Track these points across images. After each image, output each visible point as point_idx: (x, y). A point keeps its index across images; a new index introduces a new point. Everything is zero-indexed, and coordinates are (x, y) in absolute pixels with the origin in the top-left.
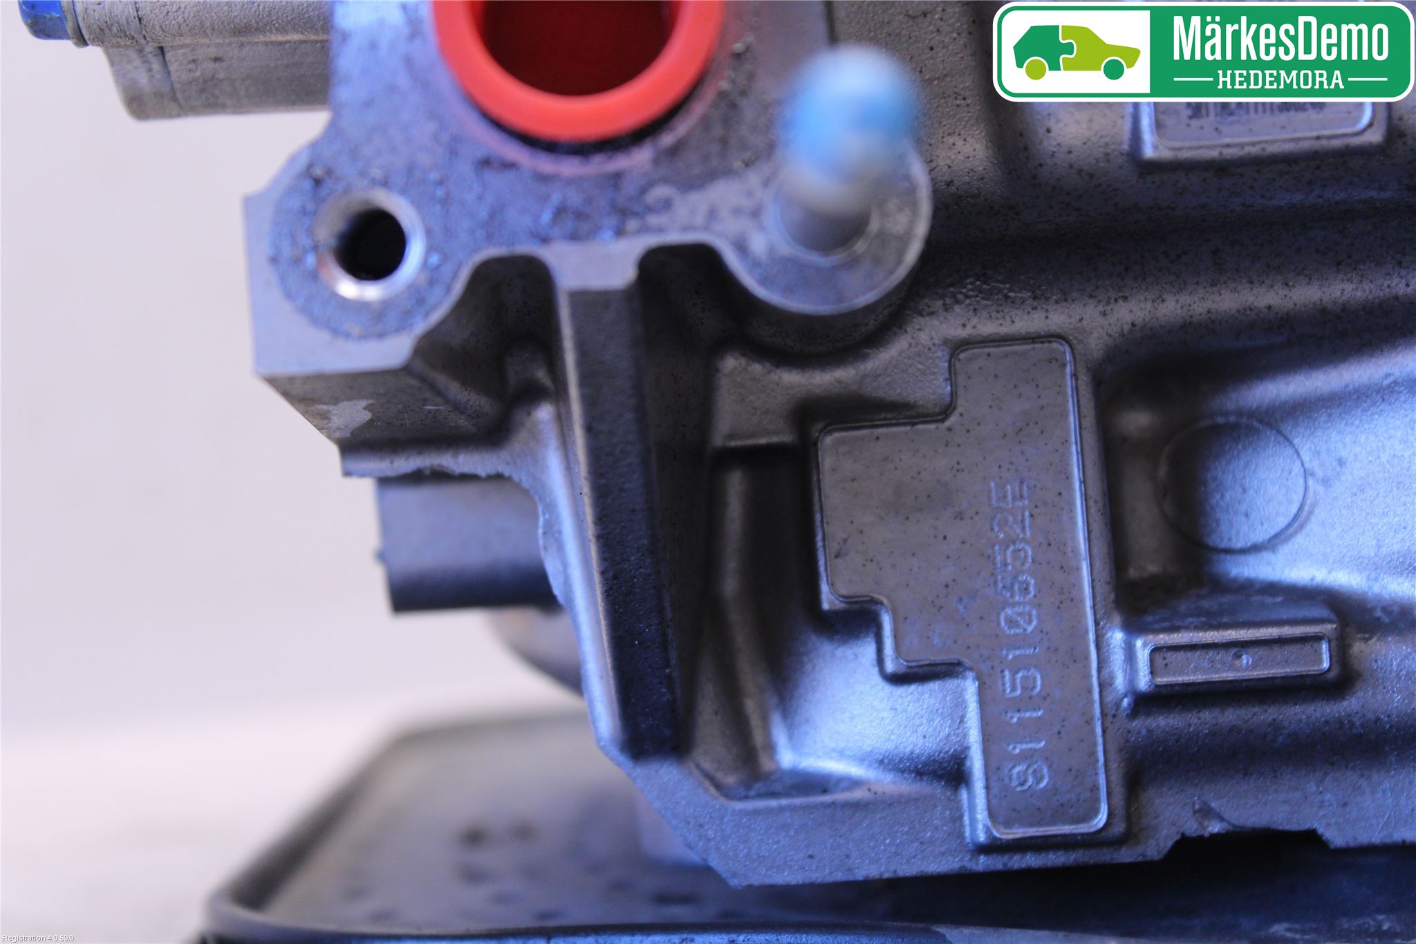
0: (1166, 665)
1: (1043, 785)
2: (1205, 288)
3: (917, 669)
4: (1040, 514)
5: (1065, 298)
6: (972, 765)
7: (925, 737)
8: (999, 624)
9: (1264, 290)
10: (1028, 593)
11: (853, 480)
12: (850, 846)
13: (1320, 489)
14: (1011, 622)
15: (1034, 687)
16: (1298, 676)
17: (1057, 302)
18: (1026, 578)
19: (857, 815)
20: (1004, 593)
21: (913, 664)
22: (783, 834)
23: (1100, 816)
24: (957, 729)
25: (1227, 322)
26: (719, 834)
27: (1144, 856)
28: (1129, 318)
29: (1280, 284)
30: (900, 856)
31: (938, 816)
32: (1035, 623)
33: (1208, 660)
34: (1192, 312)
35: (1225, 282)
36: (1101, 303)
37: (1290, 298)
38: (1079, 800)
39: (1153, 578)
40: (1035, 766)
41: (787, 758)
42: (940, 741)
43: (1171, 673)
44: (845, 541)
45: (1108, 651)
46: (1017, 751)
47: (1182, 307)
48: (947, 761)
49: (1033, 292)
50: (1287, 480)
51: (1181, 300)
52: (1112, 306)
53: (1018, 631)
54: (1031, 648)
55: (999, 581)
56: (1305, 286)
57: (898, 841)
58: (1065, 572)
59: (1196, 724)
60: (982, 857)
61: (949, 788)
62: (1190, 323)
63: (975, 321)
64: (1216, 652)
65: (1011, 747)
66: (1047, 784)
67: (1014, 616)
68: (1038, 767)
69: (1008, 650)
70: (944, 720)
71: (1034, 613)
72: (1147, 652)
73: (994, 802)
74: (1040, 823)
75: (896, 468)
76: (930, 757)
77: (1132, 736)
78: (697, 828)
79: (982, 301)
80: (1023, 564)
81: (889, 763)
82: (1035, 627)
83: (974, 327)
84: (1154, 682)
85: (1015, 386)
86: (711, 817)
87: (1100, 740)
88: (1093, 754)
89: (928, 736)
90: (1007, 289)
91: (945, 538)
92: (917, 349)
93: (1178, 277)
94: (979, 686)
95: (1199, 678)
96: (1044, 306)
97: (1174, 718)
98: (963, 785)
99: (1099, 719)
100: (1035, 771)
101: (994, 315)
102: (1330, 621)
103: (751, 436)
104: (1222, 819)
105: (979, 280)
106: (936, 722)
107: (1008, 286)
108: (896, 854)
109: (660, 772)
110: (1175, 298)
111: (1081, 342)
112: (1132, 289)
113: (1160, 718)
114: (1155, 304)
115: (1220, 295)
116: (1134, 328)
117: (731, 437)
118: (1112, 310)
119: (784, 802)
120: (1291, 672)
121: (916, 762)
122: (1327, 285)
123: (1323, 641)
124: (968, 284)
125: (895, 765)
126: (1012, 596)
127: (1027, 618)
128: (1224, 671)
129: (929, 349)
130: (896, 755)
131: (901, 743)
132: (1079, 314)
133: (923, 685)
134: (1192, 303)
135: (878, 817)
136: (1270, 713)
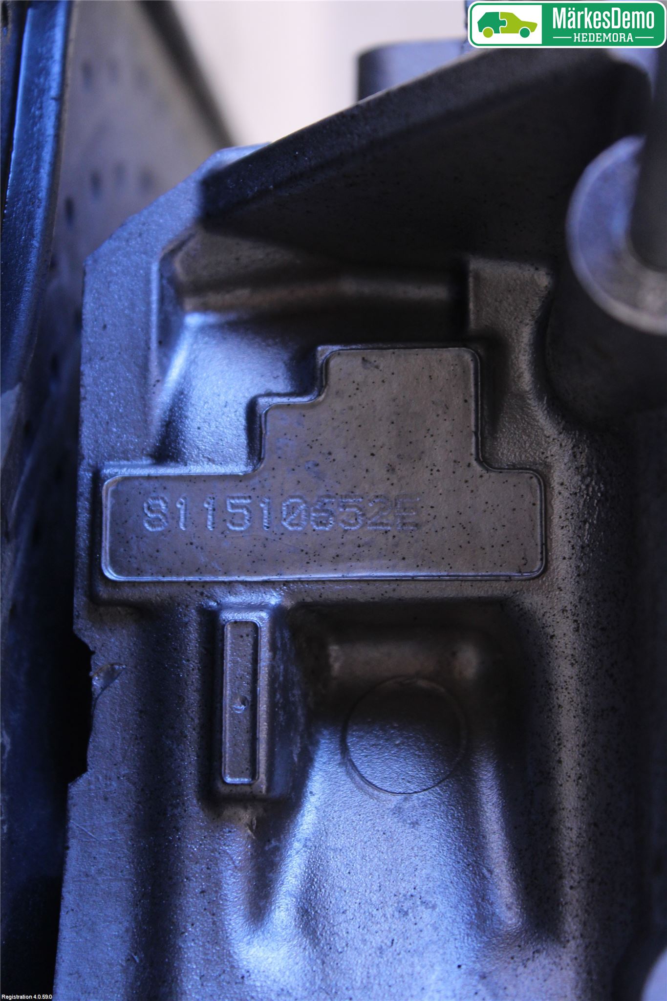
0: (242, 637)
1: (146, 525)
2: (582, 703)
3: (258, 423)
4: (387, 539)
5: (581, 575)
6: (172, 467)
7: (199, 428)
8: (292, 497)
9: (577, 757)
10: (318, 525)
11: (430, 376)
12: (111, 361)
13: (392, 806)
14: (292, 508)
15: (233, 524)
16: (221, 753)
17: (578, 567)
18: (331, 524)
19: (137, 369)
20: (320, 503)
21: (263, 419)
22: (126, 304)
23: (115, 575)
24: (203, 455)
25: (550, 723)
26: (132, 250)
27: (78, 617)
28: (558, 633)
29: (580, 771)
30: (98, 404)
31: (130, 438)
32: (290, 528)
33: (243, 674)
34: (560, 690)
35: (585, 721)
36: (574, 607)
37: (568, 781)
38: (130, 557)
39: (328, 667)
40: (163, 521)
41: (193, 320)
42: (194, 441)
43: (234, 641)
44: (377, 367)
45: (260, 591)
46: (179, 506)
47: (566, 682)
48: (176, 446)
49: (588, 545)
50: (403, 779)
51: (572, 681)
52: (571, 617)
53: (285, 513)
54: (268, 524)
55: (330, 500)
56: (578, 794)
57: (111, 403)
58: (334, 558)
59: (189, 666)
60: (91, 475)
61: (153, 449)
62: (551, 689)
63: (566, 494)
64: (249, 681)
65: (183, 501)
66: (147, 530)
67: (298, 511)
68: (163, 523)
69: (269, 503)
70: (212, 445)
71: (300, 529)
72: (255, 620)
73: (137, 483)
74: (114, 522)
75: (438, 415)
76: (181, 432)
77: (183, 609)
78: (139, 231)
79: (583, 500)
80: (343, 521)
81: (179, 400)
82: (287, 529)
83: (560, 493)
84: (228, 624)
85: (504, 526)
86: (147, 244)
87: (182, 579)
88: (170, 572)
89: (199, 431)
90: (592, 521)
91: (373, 455)
92: (543, 443)
93: (593, 677)
94: (238, 476)
95: (228, 665)
96: (574, 556)
97: (196, 647)
98: (154, 461)
99: (200, 579)
100: (160, 520)
101: (570, 511)
102: (268, 789)
103: (476, 296)
104: (103, 689)
105: (602, 495)
106: (211, 438)
107: (595, 522)
108: (100, 400)
109: (189, 203)
110: (574, 675)
111: (540, 587)
112: (585, 636)
113: (197, 635)
114: (570, 657)
115: (574, 717)
116: (549, 637)
117: (477, 278)
118: (568, 617)
119: (154, 306)
120: (225, 748)
121: (178, 421)
122: (577, 815)
123: (251, 780)
124: (599, 486)
125: (178, 404)
126: (316, 511)
127: (295, 522)
128: (232, 688)
129: (543, 453)
130: (186, 405)
131: (196, 409)
132: (565, 587)
133: (245, 429)
134: (569, 691)
135: (134, 387)
136: (192, 733)
